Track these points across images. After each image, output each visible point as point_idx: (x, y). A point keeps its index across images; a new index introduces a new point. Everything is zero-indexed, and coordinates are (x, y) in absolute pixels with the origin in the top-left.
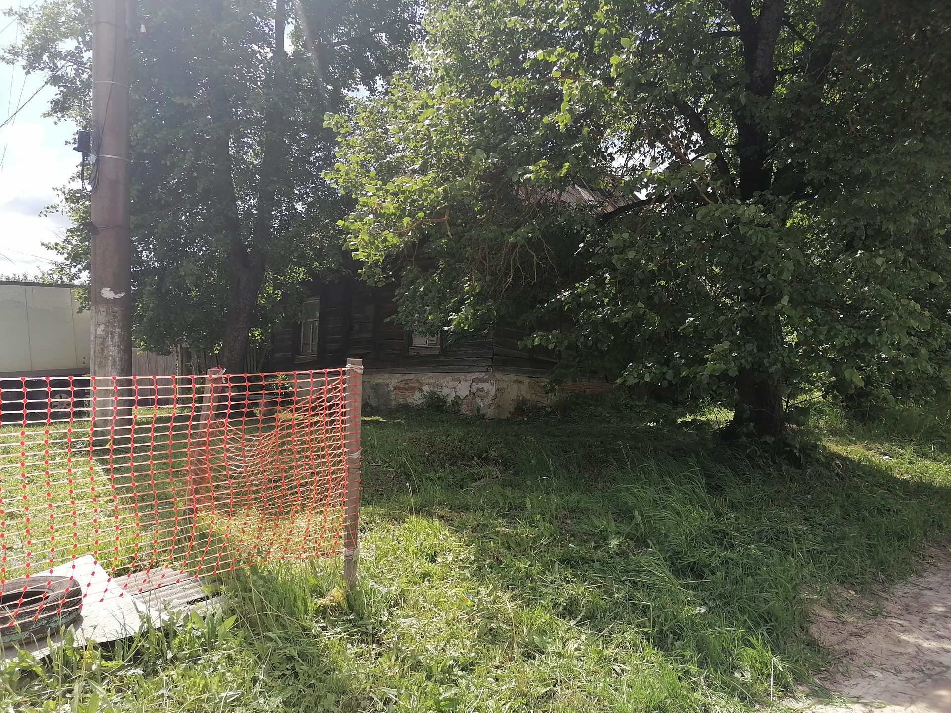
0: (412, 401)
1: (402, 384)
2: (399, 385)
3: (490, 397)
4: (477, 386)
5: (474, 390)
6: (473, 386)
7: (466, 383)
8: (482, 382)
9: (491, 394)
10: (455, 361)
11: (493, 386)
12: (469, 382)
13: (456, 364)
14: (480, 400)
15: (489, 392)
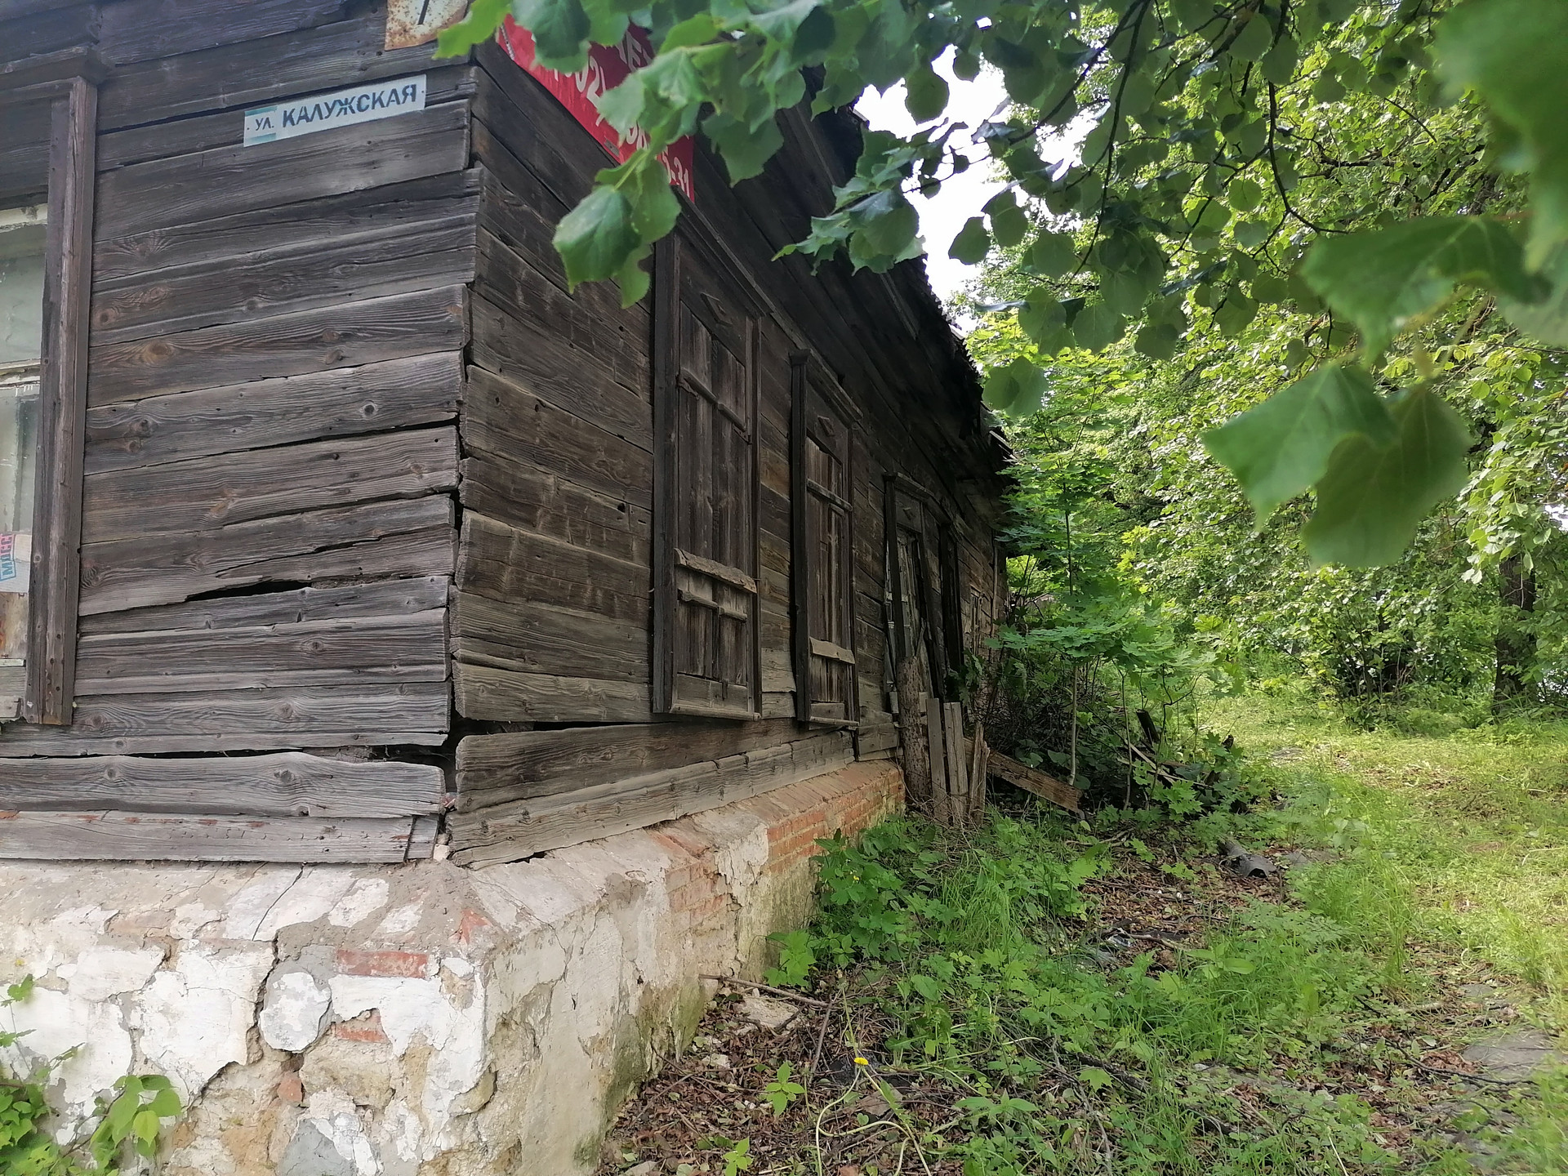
3: (437, 1097)
4: (323, 997)
5: (298, 1027)
6: (284, 1000)
7: (223, 968)
8: (363, 971)
9: (450, 1077)
10: (133, 776)
11: (467, 1003)
12: (252, 958)
13: (141, 793)
14: (341, 1122)
15: (432, 1059)
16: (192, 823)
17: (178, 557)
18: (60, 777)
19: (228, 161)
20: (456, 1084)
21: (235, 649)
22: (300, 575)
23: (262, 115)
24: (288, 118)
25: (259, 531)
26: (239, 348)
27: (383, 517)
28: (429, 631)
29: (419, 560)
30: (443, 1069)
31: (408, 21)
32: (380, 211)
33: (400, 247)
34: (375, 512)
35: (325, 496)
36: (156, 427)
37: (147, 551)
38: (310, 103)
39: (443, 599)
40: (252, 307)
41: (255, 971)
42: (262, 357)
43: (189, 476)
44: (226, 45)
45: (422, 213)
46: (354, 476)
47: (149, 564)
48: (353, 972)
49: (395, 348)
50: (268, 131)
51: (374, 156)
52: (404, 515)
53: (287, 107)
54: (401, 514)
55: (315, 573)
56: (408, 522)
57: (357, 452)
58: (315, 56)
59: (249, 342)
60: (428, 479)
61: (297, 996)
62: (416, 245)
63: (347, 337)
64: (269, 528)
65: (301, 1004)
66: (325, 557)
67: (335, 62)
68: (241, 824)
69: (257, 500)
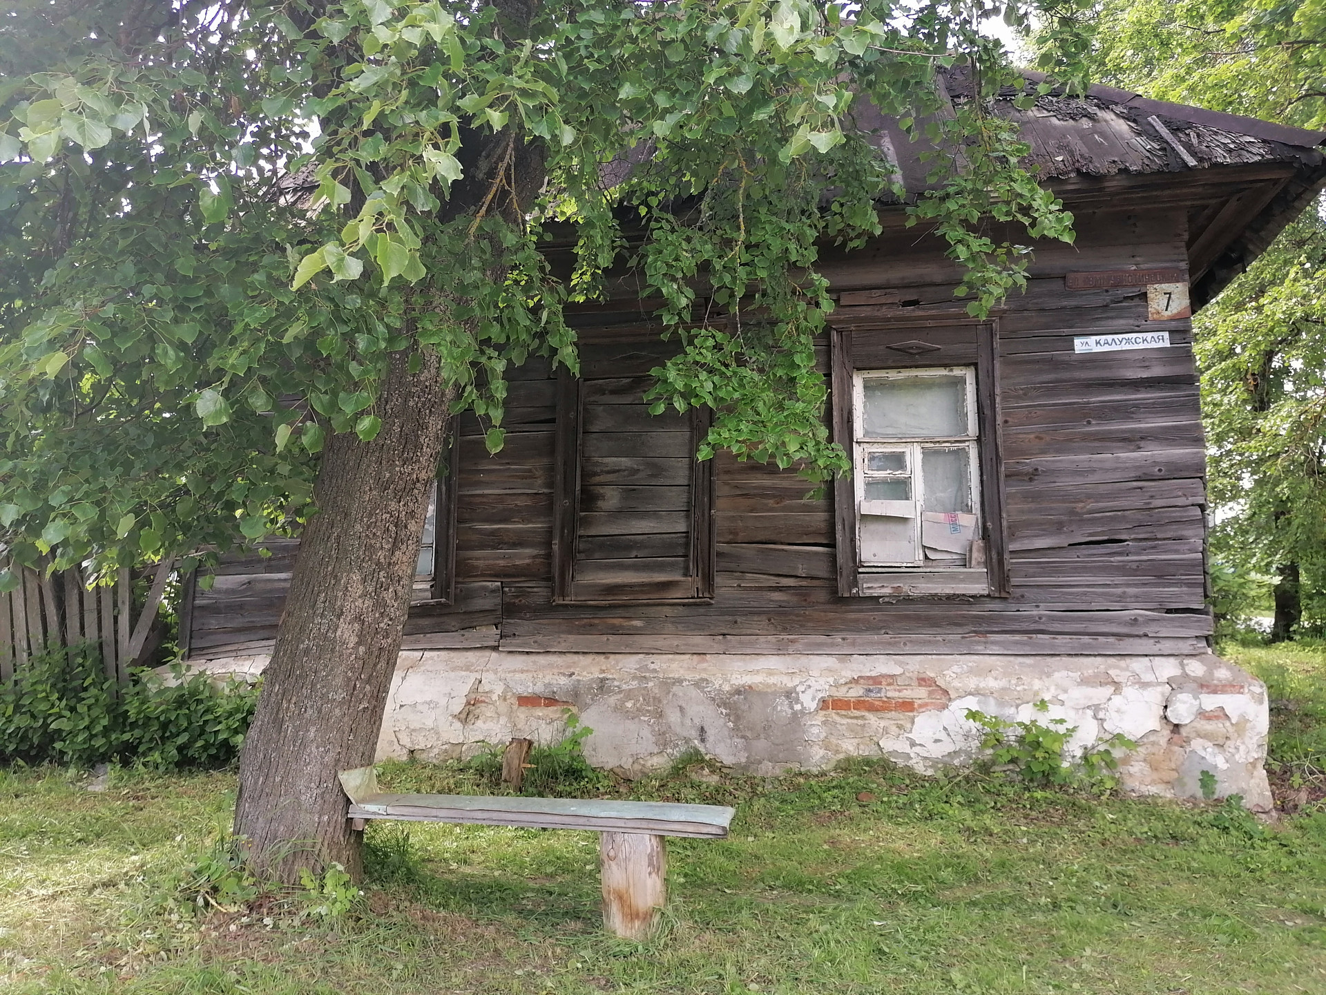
0: (901, 746)
1: (856, 692)
2: (841, 693)
3: (1251, 738)
4: (1197, 702)
5: (1185, 714)
6: (1178, 704)
7: (1145, 693)
8: (1215, 692)
9: (1257, 730)
10: (1052, 619)
11: (1261, 702)
12: (1159, 689)
13: (1057, 627)
14: (1209, 750)
15: (1248, 724)
16: (1086, 639)
17: (1059, 527)
18: (1010, 620)
19: (1067, 358)
20: (1259, 733)
21: (1094, 567)
22: (1123, 537)
23: (1084, 340)
24: (1098, 343)
25: (1102, 518)
26: (1083, 440)
27: (1168, 514)
28: (1195, 562)
29: (1186, 533)
30: (1253, 728)
31: (1159, 309)
32: (1151, 387)
33: (1164, 403)
34: (1163, 512)
35: (1139, 504)
36: (1043, 471)
37: (1041, 524)
38: (1110, 337)
39: (1201, 549)
40: (1089, 423)
41: (1163, 694)
42: (1097, 444)
43: (1062, 493)
44: (1064, 308)
45: (1173, 389)
46: (1152, 497)
47: (1044, 530)
48: (1209, 693)
49: (1168, 445)
50: (1087, 347)
51: (1147, 364)
52: (1178, 514)
53: (1098, 338)
54: (1177, 514)
55: (1132, 537)
56: (1181, 517)
57: (1151, 487)
58: (1112, 318)
59: (1087, 437)
60: (1191, 500)
61: (1185, 703)
62: (1172, 402)
63: (1142, 438)
64: (1107, 517)
65: (1188, 705)
66: (1136, 530)
67: (1122, 322)
68: (1111, 640)
69: (1101, 505)
